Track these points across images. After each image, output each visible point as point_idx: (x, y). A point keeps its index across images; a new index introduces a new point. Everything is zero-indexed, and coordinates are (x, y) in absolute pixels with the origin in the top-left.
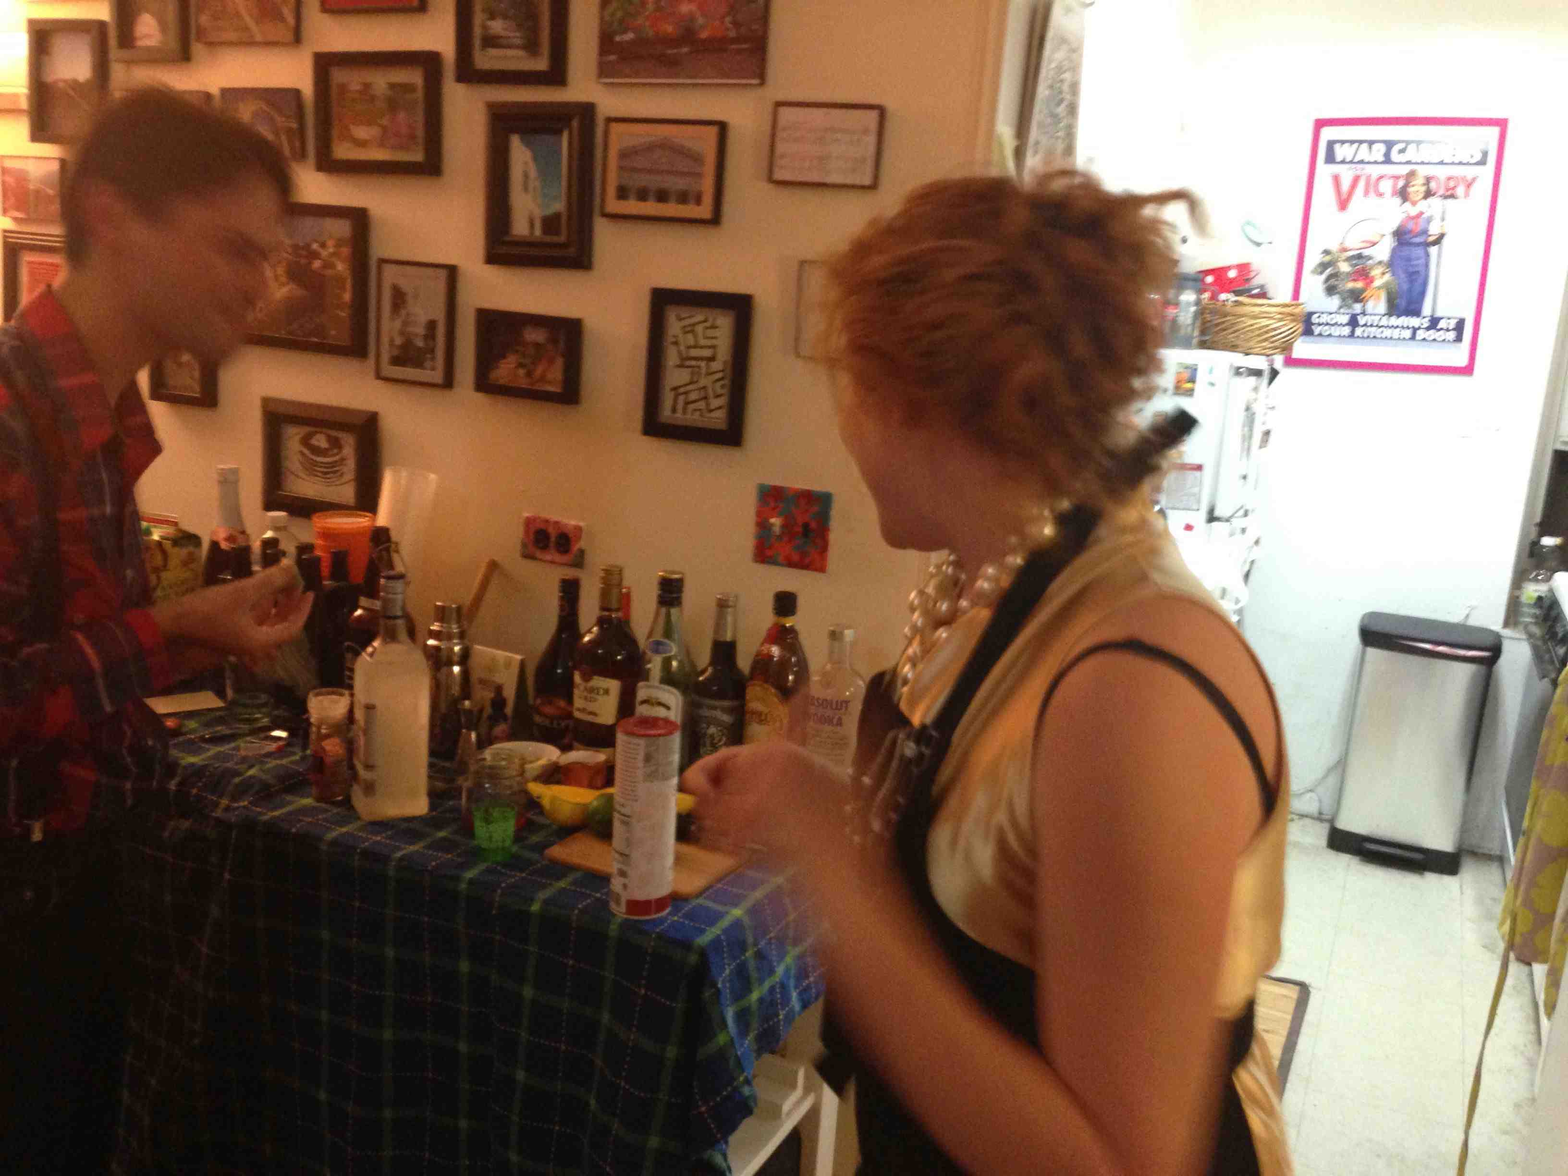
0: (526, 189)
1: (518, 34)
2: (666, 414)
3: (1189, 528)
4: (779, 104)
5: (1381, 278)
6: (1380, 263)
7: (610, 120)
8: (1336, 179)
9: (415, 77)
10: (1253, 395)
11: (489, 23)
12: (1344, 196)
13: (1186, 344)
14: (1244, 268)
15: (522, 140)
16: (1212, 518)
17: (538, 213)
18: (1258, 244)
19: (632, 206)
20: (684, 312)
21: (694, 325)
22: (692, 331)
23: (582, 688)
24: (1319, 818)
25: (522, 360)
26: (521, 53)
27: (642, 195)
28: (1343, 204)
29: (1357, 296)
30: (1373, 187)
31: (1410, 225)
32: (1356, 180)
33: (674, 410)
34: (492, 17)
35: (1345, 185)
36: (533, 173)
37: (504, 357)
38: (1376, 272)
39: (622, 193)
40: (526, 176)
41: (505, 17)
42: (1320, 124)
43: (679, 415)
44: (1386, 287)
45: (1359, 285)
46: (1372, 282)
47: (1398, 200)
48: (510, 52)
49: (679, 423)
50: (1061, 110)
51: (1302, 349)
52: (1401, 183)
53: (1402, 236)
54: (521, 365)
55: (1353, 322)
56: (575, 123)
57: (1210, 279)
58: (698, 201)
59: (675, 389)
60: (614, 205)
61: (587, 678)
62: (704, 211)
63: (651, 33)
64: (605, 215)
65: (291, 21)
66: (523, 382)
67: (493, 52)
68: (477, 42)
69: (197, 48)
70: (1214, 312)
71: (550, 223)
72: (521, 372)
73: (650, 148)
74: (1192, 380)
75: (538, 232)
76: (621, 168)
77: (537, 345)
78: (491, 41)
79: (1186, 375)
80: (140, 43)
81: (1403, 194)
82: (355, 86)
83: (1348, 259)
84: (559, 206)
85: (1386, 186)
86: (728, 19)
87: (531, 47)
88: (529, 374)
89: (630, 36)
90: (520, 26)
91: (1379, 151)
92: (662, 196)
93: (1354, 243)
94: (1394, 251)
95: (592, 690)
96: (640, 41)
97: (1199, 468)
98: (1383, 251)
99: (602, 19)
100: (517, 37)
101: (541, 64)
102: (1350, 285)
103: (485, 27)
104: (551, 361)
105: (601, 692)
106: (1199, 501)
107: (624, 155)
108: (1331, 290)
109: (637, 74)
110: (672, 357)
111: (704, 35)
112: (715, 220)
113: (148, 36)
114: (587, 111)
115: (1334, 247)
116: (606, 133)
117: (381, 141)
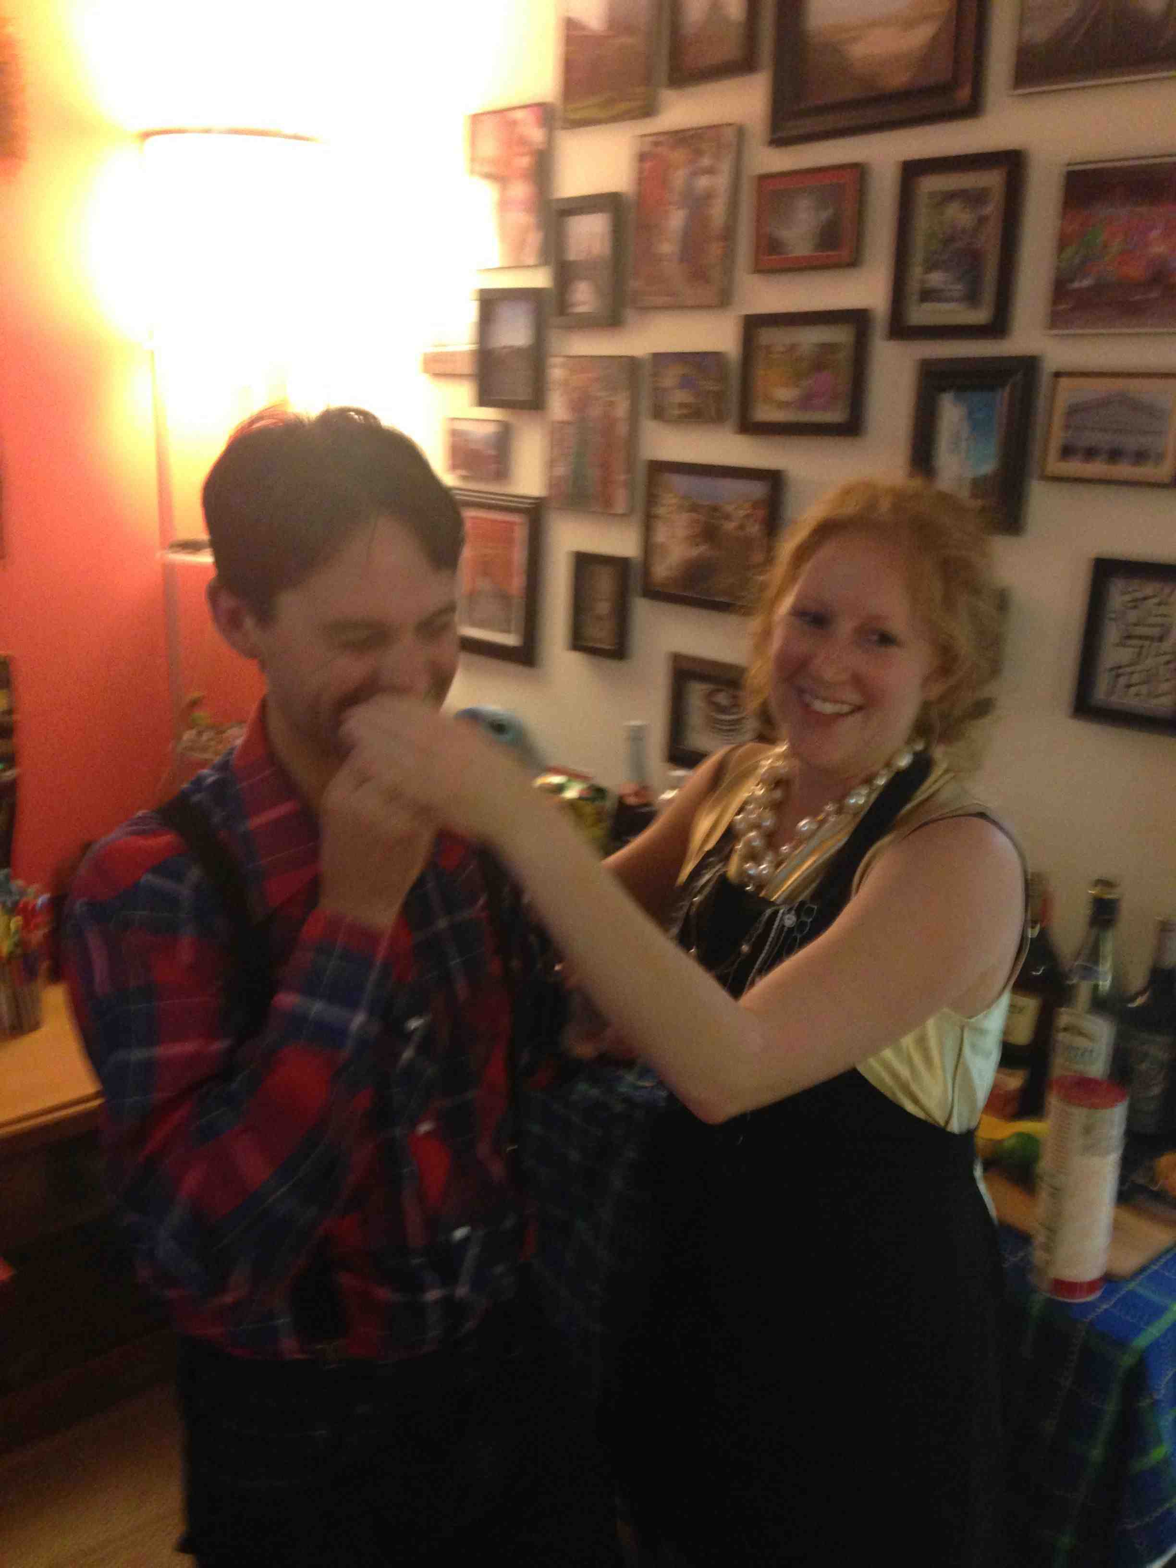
0: (955, 450)
1: (958, 287)
2: (1101, 696)
7: (1058, 375)
9: (845, 336)
11: (928, 276)
15: (955, 398)
17: (968, 474)
19: (1077, 468)
20: (1131, 584)
21: (1141, 600)
26: (960, 305)
27: (1090, 454)
33: (1111, 693)
34: (932, 269)
36: (965, 432)
39: (1067, 452)
40: (956, 436)
41: (945, 270)
43: (1117, 698)
48: (947, 306)
49: (1117, 706)
56: (1016, 379)
58: (1158, 463)
59: (1115, 668)
60: (1055, 466)
62: (1164, 473)
63: (1114, 278)
64: (1043, 476)
67: (927, 306)
68: (913, 297)
69: (629, 314)
71: (978, 486)
73: (1104, 403)
75: (966, 493)
76: (1067, 427)
78: (928, 295)
80: (577, 310)
82: (781, 347)
84: (989, 469)
89: (1090, 281)
90: (961, 278)
92: (1114, 455)
96: (1101, 287)
99: (1058, 264)
101: (983, 316)
103: (922, 281)
107: (1073, 411)
109: (1094, 324)
110: (1112, 633)
112: (1174, 483)
113: (584, 303)
114: (1030, 364)
116: (1054, 389)
117: (805, 402)
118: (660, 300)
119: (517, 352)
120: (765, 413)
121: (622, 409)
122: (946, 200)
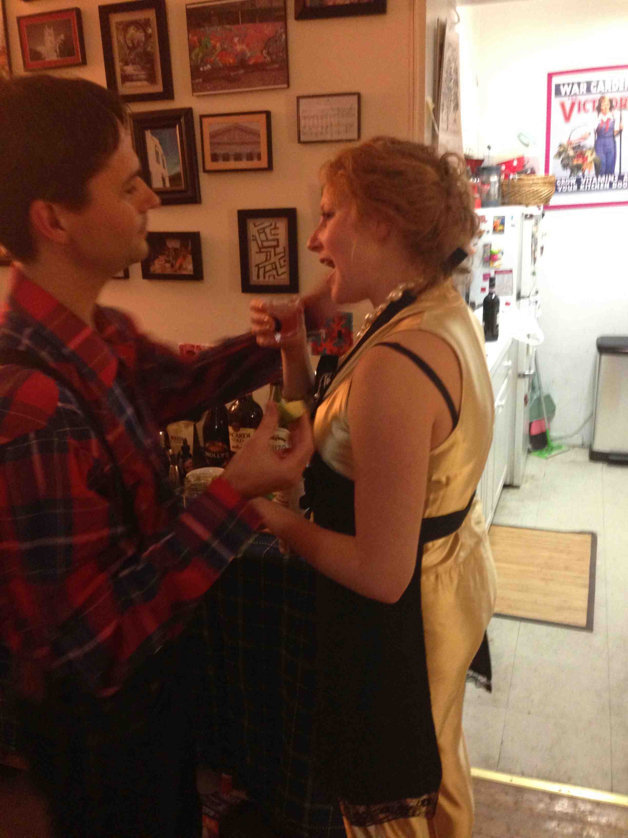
0: (158, 161)
1: (143, 73)
2: (254, 279)
3: (507, 304)
4: (298, 98)
5: (591, 157)
6: (590, 149)
7: (202, 117)
8: (563, 106)
10: (534, 229)
11: (125, 68)
12: (567, 115)
13: (496, 204)
14: (521, 160)
15: (152, 134)
16: (519, 297)
17: (167, 174)
18: (527, 145)
19: (221, 165)
20: (258, 221)
21: (264, 228)
22: (264, 232)
23: (234, 435)
24: (583, 446)
25: (167, 259)
26: (145, 83)
27: (226, 158)
28: (567, 118)
29: (579, 168)
30: (582, 107)
31: (604, 126)
32: (573, 105)
33: (258, 277)
34: (127, 64)
35: (568, 107)
36: (161, 152)
37: (158, 258)
38: (588, 154)
39: (215, 158)
40: (157, 153)
41: (133, 64)
42: (550, 76)
43: (261, 278)
44: (594, 160)
45: (580, 161)
46: (587, 158)
47: (596, 113)
48: (139, 83)
49: (261, 283)
50: (452, 84)
51: (555, 200)
52: (597, 105)
53: (600, 132)
54: (167, 262)
55: (578, 182)
56: (182, 120)
57: (503, 168)
58: (259, 157)
59: (257, 265)
60: (210, 165)
61: (236, 429)
62: (264, 163)
63: (221, 65)
64: (205, 171)
66: (169, 271)
67: (128, 84)
68: (119, 80)
70: (507, 185)
71: (174, 179)
72: (168, 265)
73: (227, 131)
74: (503, 223)
75: (168, 184)
76: (211, 144)
77: (176, 250)
78: (126, 78)
79: (499, 221)
81: (599, 109)
83: (574, 148)
84: (179, 169)
85: (589, 106)
86: (264, 52)
87: (152, 79)
88: (172, 266)
89: (209, 67)
90: (143, 68)
91: (584, 87)
92: (238, 157)
93: (575, 138)
94: (596, 142)
95: (240, 436)
96: (215, 69)
97: (511, 271)
98: (590, 142)
99: (191, 59)
100: (143, 75)
101: (158, 88)
102: (575, 163)
103: (122, 70)
104: (184, 258)
105: (246, 436)
106: (512, 289)
107: (213, 136)
108: (565, 166)
109: (215, 88)
110: (253, 247)
111: (251, 62)
112: (270, 167)
114: (188, 112)
115: (565, 142)
116: (201, 124)
122: (126, 26)
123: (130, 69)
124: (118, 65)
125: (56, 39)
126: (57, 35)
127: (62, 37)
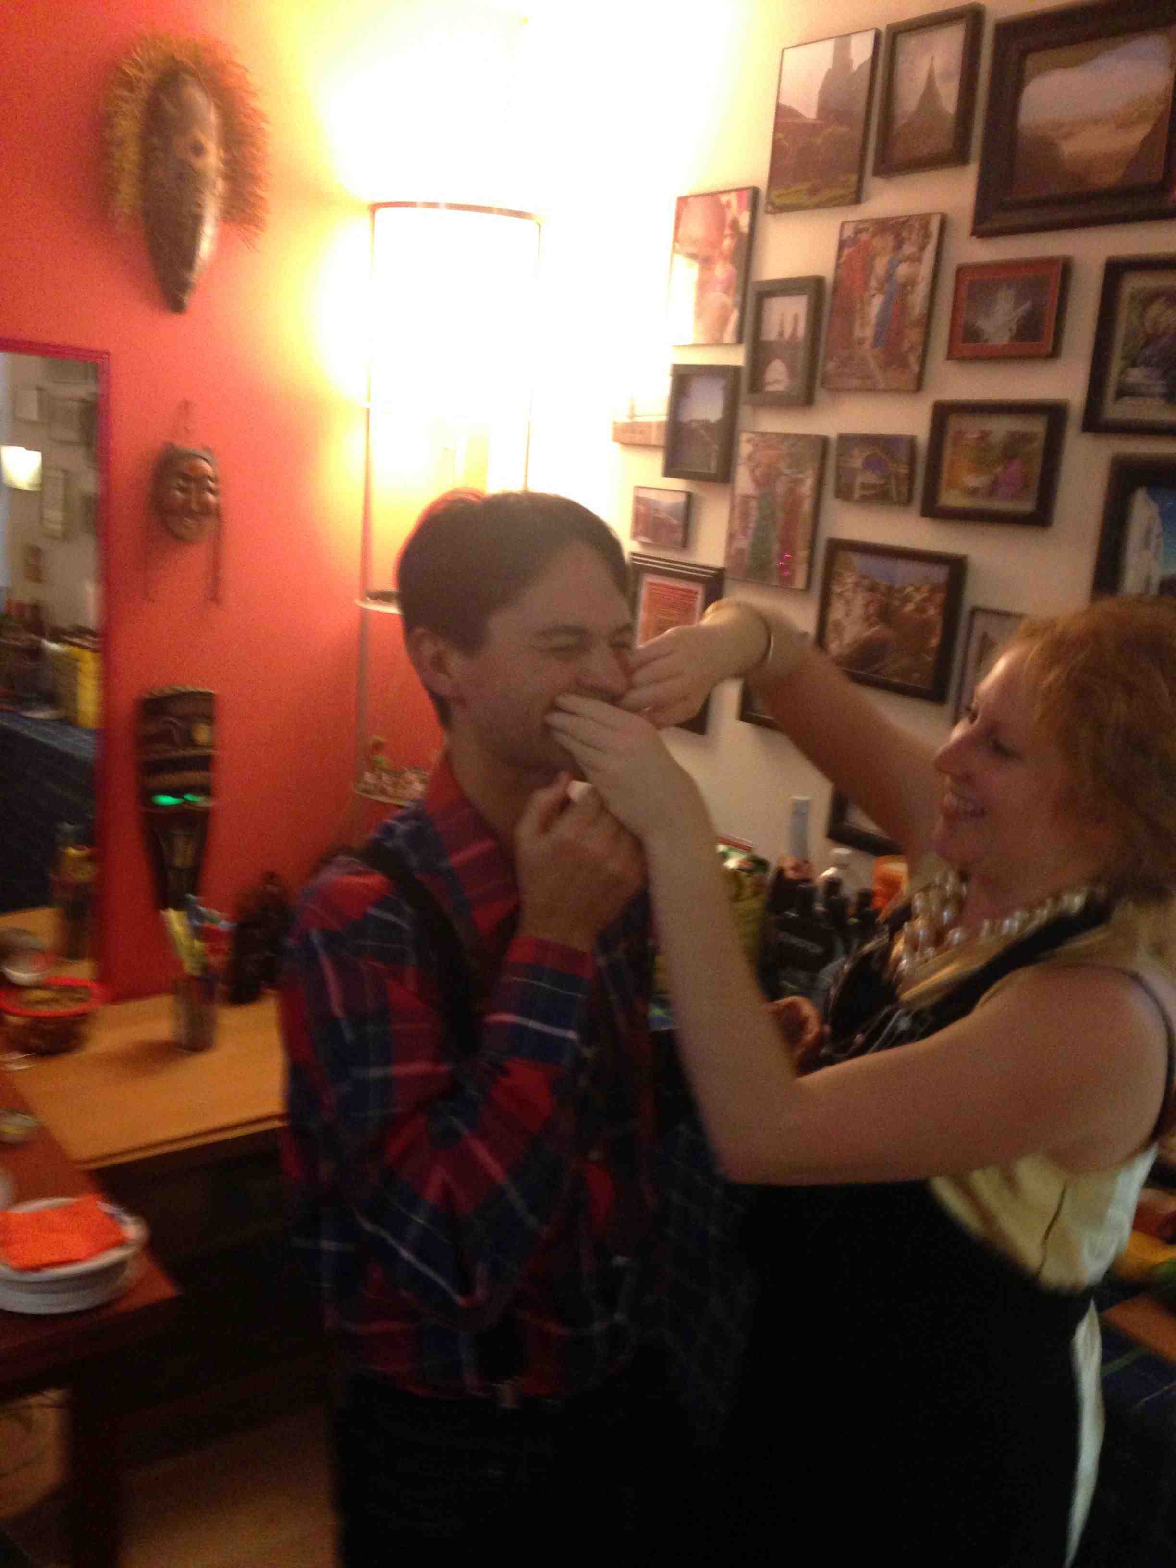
1: (1159, 383)
9: (1037, 427)
11: (1129, 372)
26: (1160, 402)
34: (1134, 365)
40: (1149, 531)
41: (1147, 363)
48: (1147, 402)
65: (916, 368)
67: (1127, 401)
68: (1111, 392)
69: (821, 395)
78: (1126, 390)
80: (770, 388)
82: (972, 435)
87: (1174, 396)
90: (1163, 375)
100: (1159, 386)
103: (1122, 376)
113: (777, 381)
117: (992, 490)
118: (856, 382)
119: (707, 425)
120: (951, 498)
121: (807, 487)
122: (1149, 298)
123: (1136, 376)
124: (1116, 366)
125: (1015, 308)
126: (1018, 303)
127: (1027, 305)
